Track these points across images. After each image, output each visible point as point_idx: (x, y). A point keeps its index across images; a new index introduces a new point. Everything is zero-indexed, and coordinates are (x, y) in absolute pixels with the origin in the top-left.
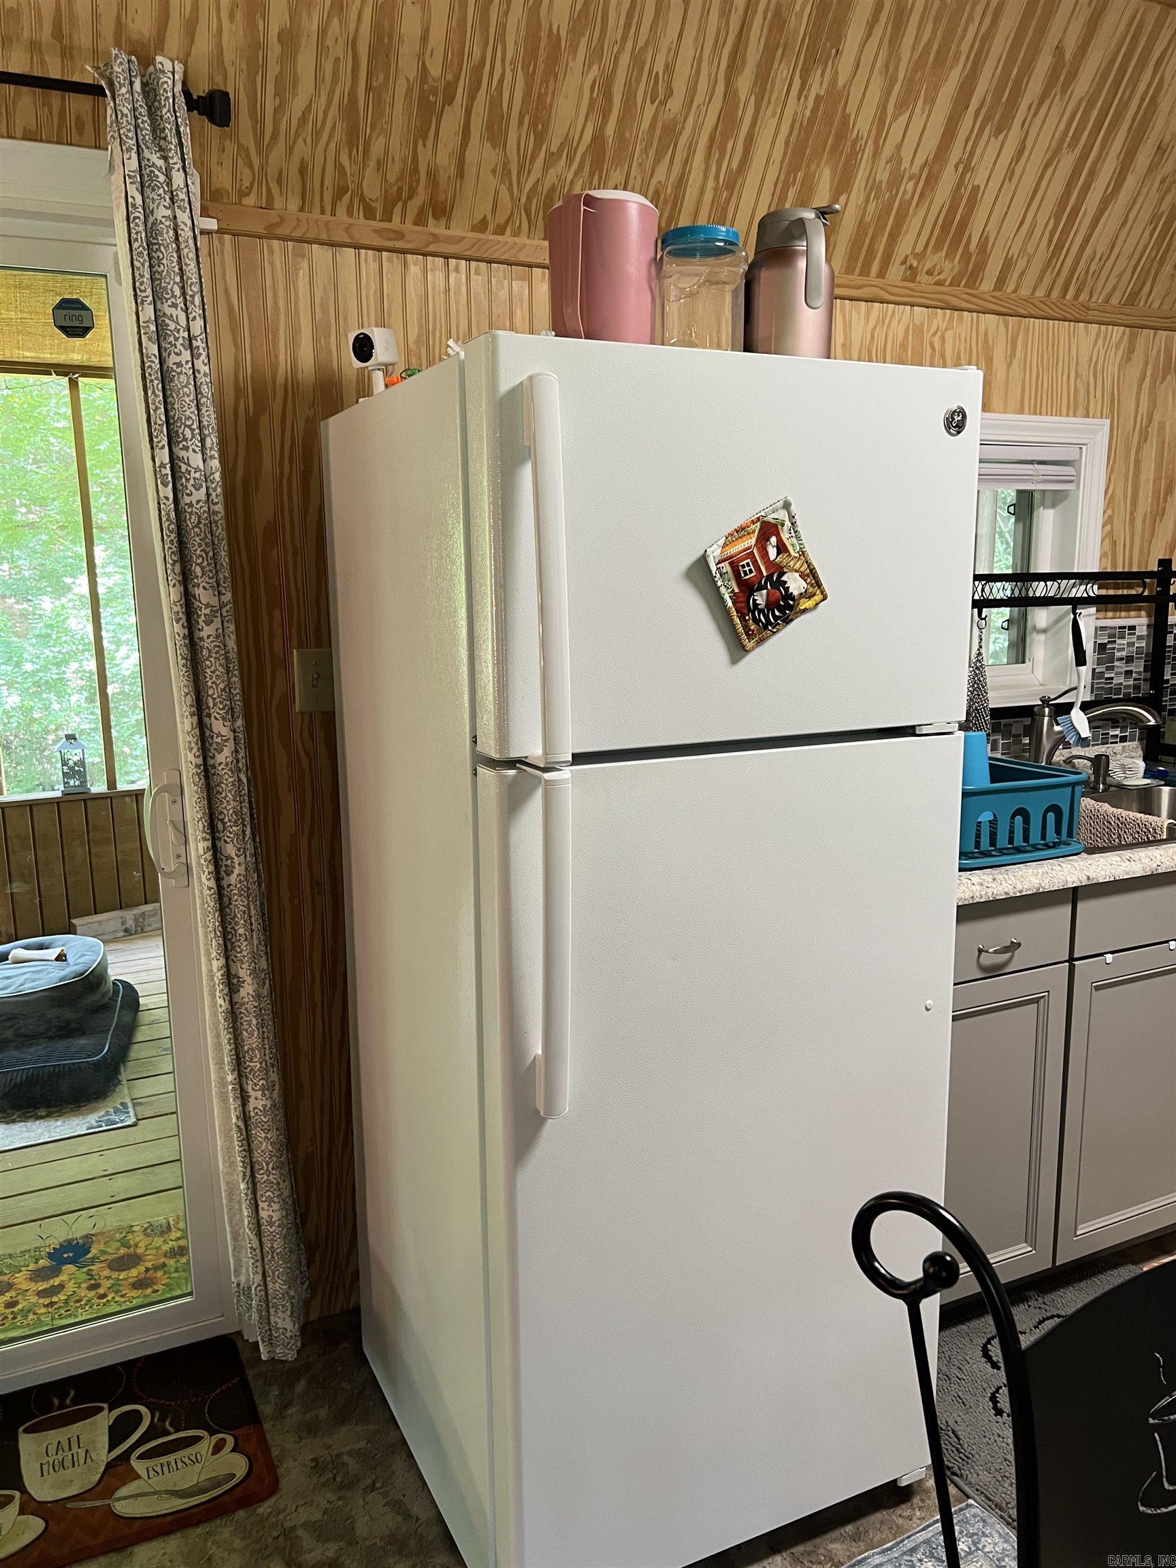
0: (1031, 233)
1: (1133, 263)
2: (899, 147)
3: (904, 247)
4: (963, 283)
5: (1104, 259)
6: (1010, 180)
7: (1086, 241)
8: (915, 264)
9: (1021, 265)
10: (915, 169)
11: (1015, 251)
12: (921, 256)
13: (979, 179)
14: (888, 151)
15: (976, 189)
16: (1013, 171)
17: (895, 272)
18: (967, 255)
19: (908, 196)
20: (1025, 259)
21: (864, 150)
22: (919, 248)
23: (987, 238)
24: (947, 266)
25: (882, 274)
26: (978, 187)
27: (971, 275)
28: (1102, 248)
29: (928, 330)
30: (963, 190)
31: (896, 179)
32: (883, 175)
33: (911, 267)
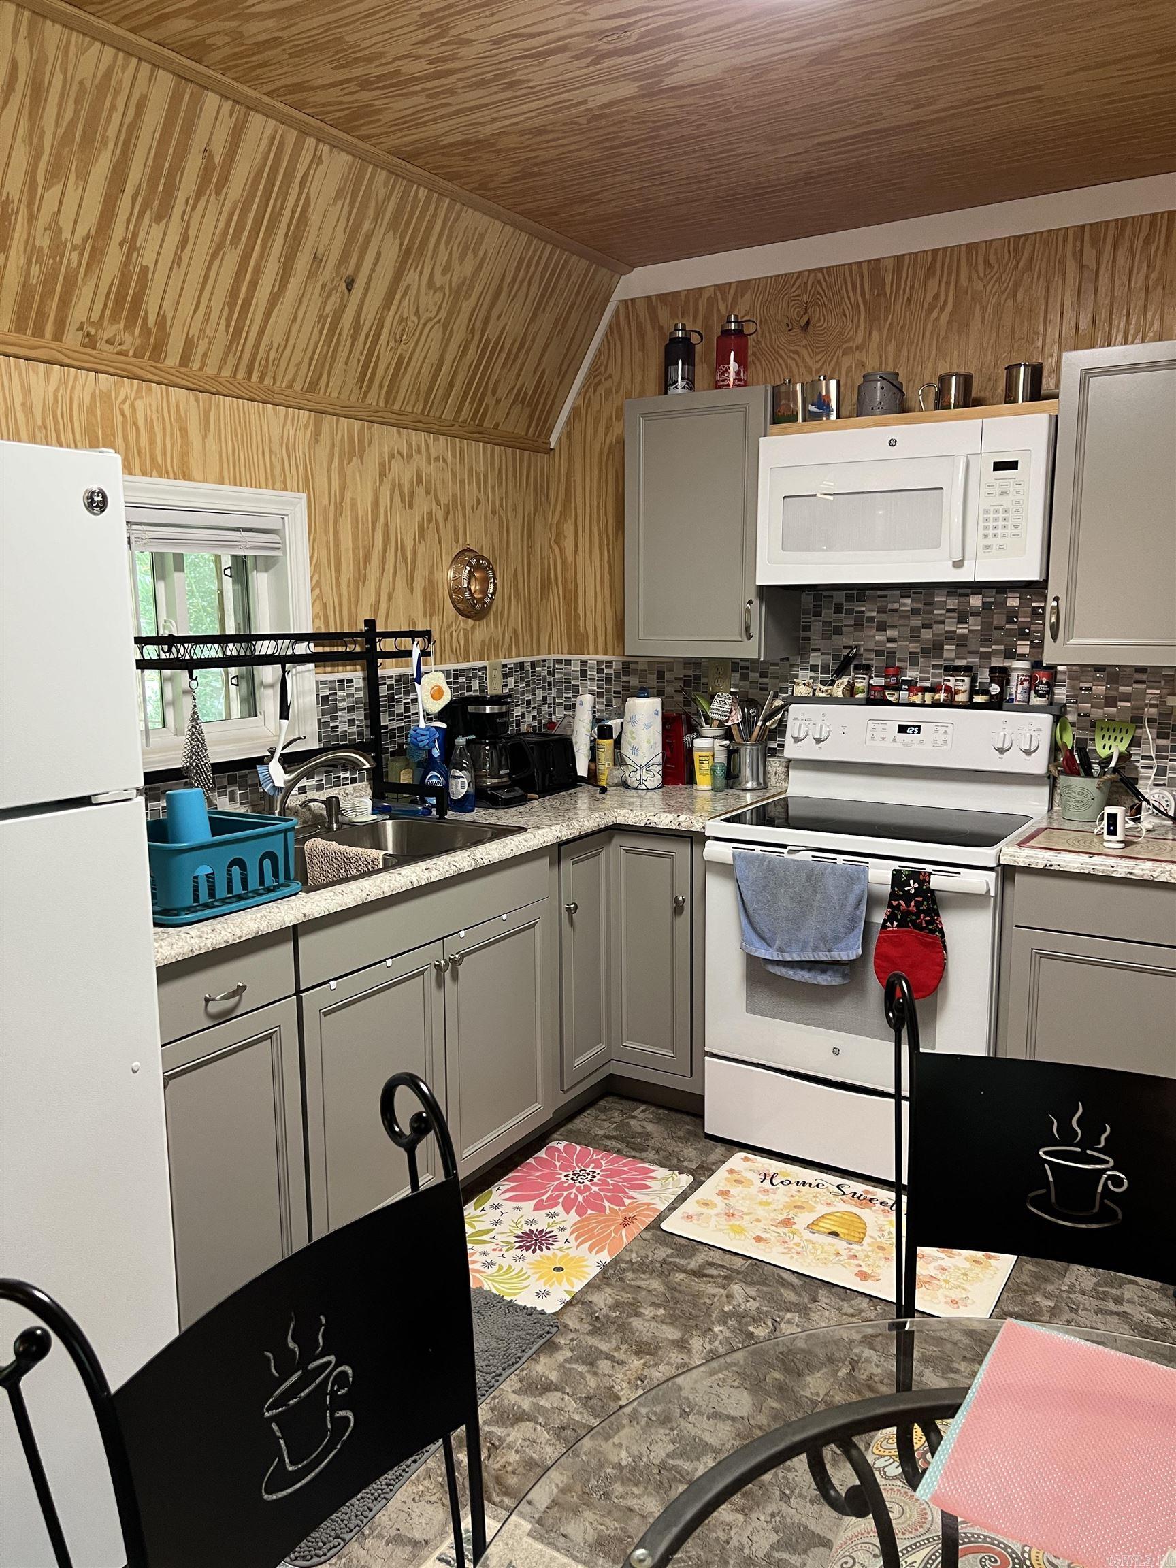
0: (207, 317)
1: (309, 355)
2: (56, 216)
3: (78, 313)
4: (147, 355)
5: (281, 350)
6: (179, 265)
7: (261, 332)
8: (93, 332)
9: (202, 346)
10: (78, 240)
11: (194, 331)
12: (99, 324)
13: (148, 259)
14: (43, 219)
15: (144, 269)
16: (180, 258)
17: (72, 338)
18: (146, 331)
19: (74, 265)
20: (206, 340)
21: (17, 213)
22: (95, 316)
23: (164, 317)
24: (128, 338)
25: (58, 336)
26: (147, 267)
27: (154, 349)
28: (278, 339)
29: (116, 398)
30: (131, 268)
31: (58, 248)
32: (44, 242)
33: (88, 334)
